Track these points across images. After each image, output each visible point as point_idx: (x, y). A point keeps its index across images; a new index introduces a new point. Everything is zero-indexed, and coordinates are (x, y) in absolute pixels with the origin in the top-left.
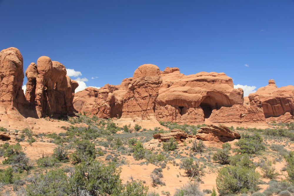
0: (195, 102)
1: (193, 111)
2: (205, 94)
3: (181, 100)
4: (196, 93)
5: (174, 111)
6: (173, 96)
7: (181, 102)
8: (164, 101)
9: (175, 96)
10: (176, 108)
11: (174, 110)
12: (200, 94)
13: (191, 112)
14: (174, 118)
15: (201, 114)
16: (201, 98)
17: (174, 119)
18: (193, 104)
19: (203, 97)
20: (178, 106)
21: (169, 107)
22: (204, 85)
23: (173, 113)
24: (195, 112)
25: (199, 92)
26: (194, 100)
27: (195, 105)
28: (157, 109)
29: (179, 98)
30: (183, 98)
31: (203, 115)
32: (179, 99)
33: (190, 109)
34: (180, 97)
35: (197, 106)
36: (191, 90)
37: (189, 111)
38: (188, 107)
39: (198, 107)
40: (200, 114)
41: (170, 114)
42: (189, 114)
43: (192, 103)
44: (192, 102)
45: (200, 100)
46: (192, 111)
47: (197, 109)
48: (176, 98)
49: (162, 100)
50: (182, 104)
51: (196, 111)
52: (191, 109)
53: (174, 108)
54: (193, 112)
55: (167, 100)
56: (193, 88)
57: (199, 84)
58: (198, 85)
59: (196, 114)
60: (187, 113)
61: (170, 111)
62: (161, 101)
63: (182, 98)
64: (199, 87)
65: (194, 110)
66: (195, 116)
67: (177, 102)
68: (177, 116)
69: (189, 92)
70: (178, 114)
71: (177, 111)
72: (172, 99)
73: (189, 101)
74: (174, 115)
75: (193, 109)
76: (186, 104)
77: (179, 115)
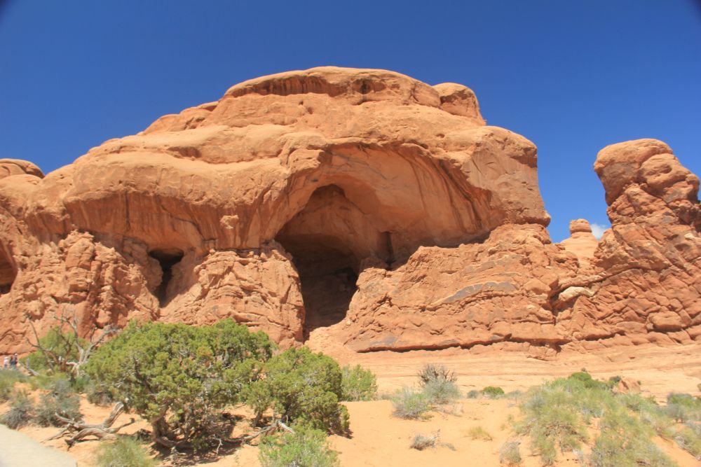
0: (245, 212)
1: (230, 269)
2: (309, 160)
3: (158, 198)
4: (254, 154)
5: (108, 274)
6: (108, 175)
7: (160, 215)
8: (54, 208)
9: (122, 177)
10: (128, 257)
11: (112, 266)
12: (276, 161)
13: (215, 279)
14: (103, 317)
15: (283, 294)
16: (281, 184)
17: (100, 326)
18: (232, 222)
19: (293, 178)
20: (141, 243)
21: (78, 242)
22: (310, 111)
23: (99, 281)
24: (237, 278)
25: (273, 149)
26: (237, 195)
27: (243, 233)
28: (24, 266)
29: (142, 188)
30: (168, 186)
31: (296, 298)
32: (146, 192)
33: (211, 258)
34: (153, 178)
35: (254, 240)
36: (227, 141)
37: (204, 275)
38: (199, 251)
39: (263, 248)
40: (273, 295)
41: (74, 288)
42: (204, 294)
43: (225, 219)
44: (220, 211)
45: (276, 194)
46: (220, 271)
47: (252, 258)
48: (127, 184)
49: (43, 203)
50: (168, 228)
51: (247, 274)
52: (218, 260)
53: (107, 253)
54: (228, 278)
55: (71, 199)
56: (238, 131)
57: (277, 109)
58: (271, 116)
59: (244, 289)
60: (196, 290)
61: (74, 270)
62: (40, 208)
63: (161, 189)
64: (273, 121)
65: (238, 269)
66: (241, 305)
67: (135, 216)
68: (130, 305)
69: (209, 151)
70: (141, 297)
71: (134, 272)
72: (97, 195)
73: (206, 207)
74: (104, 296)
75: (231, 257)
76: (190, 228)
77: (146, 300)
